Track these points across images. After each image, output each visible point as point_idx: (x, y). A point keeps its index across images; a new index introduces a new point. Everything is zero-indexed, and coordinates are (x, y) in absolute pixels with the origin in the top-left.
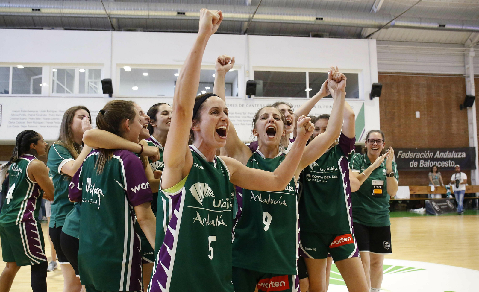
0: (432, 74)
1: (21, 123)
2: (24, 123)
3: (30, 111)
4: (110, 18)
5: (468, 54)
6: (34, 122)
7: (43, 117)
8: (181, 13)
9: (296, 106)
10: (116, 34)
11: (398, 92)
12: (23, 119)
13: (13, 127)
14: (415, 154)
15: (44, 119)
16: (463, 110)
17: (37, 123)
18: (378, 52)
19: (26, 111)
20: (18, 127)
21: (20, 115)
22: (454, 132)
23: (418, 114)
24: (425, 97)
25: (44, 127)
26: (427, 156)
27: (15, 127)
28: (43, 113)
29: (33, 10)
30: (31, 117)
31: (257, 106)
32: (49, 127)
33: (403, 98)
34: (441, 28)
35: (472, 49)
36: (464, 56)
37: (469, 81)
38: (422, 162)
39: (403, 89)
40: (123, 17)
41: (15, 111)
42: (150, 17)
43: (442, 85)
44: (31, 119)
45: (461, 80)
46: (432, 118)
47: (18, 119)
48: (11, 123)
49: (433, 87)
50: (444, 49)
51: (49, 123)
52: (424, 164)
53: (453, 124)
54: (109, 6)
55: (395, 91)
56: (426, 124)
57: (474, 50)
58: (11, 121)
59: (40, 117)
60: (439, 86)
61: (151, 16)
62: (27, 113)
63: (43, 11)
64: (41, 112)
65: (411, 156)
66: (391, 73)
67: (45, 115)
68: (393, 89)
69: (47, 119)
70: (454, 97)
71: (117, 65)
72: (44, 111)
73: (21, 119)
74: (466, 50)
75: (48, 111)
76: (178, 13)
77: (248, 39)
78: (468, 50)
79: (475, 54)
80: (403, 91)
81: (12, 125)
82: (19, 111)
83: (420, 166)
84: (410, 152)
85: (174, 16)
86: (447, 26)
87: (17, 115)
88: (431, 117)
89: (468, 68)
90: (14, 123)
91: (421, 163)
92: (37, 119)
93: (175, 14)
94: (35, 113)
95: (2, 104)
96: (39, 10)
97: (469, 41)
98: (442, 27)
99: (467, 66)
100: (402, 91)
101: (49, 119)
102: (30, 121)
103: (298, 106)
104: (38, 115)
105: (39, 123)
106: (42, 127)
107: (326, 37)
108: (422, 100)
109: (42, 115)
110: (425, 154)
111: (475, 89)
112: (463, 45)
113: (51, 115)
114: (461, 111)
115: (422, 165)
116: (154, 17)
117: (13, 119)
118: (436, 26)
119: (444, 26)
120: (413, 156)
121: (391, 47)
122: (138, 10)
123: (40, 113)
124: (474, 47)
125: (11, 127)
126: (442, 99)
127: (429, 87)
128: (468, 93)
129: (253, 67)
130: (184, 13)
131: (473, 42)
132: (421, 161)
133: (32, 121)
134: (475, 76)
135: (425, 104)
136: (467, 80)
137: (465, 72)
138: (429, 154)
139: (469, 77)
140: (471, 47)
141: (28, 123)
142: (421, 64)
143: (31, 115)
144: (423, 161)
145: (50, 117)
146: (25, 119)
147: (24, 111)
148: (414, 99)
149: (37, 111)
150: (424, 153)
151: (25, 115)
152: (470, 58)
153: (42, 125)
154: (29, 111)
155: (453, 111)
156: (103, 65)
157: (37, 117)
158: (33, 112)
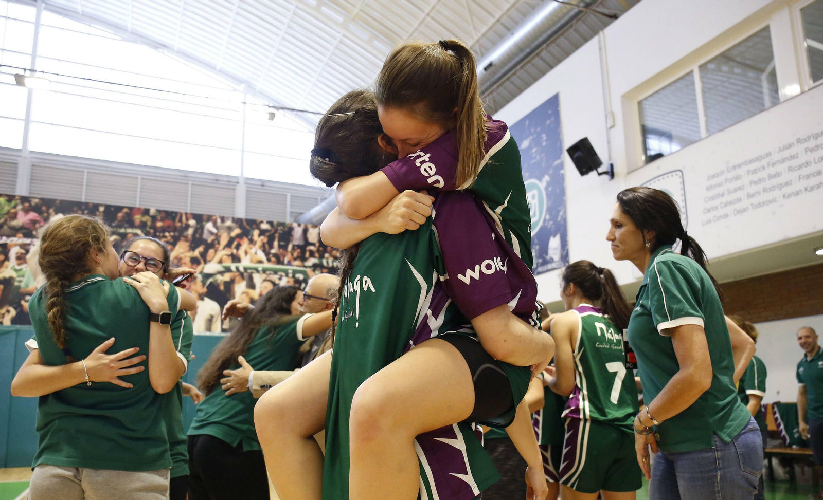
1: (731, 203)
2: (739, 200)
3: (751, 161)
6: (765, 190)
7: (787, 164)
12: (736, 190)
13: (715, 221)
15: (790, 169)
17: (773, 188)
19: (739, 166)
20: (726, 216)
21: (727, 180)
25: (797, 193)
27: (720, 218)
28: (787, 153)
30: (755, 178)
32: (812, 189)
41: (714, 176)
44: (756, 183)
47: (723, 195)
48: (709, 211)
51: (808, 177)
58: (710, 205)
59: (779, 168)
62: (742, 171)
64: (781, 150)
67: (793, 157)
69: (800, 167)
72: (790, 146)
73: (730, 192)
75: (799, 141)
81: (710, 215)
82: (722, 172)
87: (719, 185)
90: (716, 208)
92: (771, 177)
94: (765, 162)
95: (682, 169)
101: (807, 164)
102: (753, 189)
104: (773, 164)
105: (781, 187)
106: (789, 196)
109: (783, 161)
113: (812, 150)
117: (713, 198)
123: (776, 157)
125: (709, 222)
133: (760, 187)
141: (750, 196)
143: (754, 172)
145: (810, 157)
146: (740, 188)
147: (735, 167)
149: (769, 154)
151: (738, 177)
153: (787, 190)
154: (746, 163)
157: (772, 170)
158: (758, 159)
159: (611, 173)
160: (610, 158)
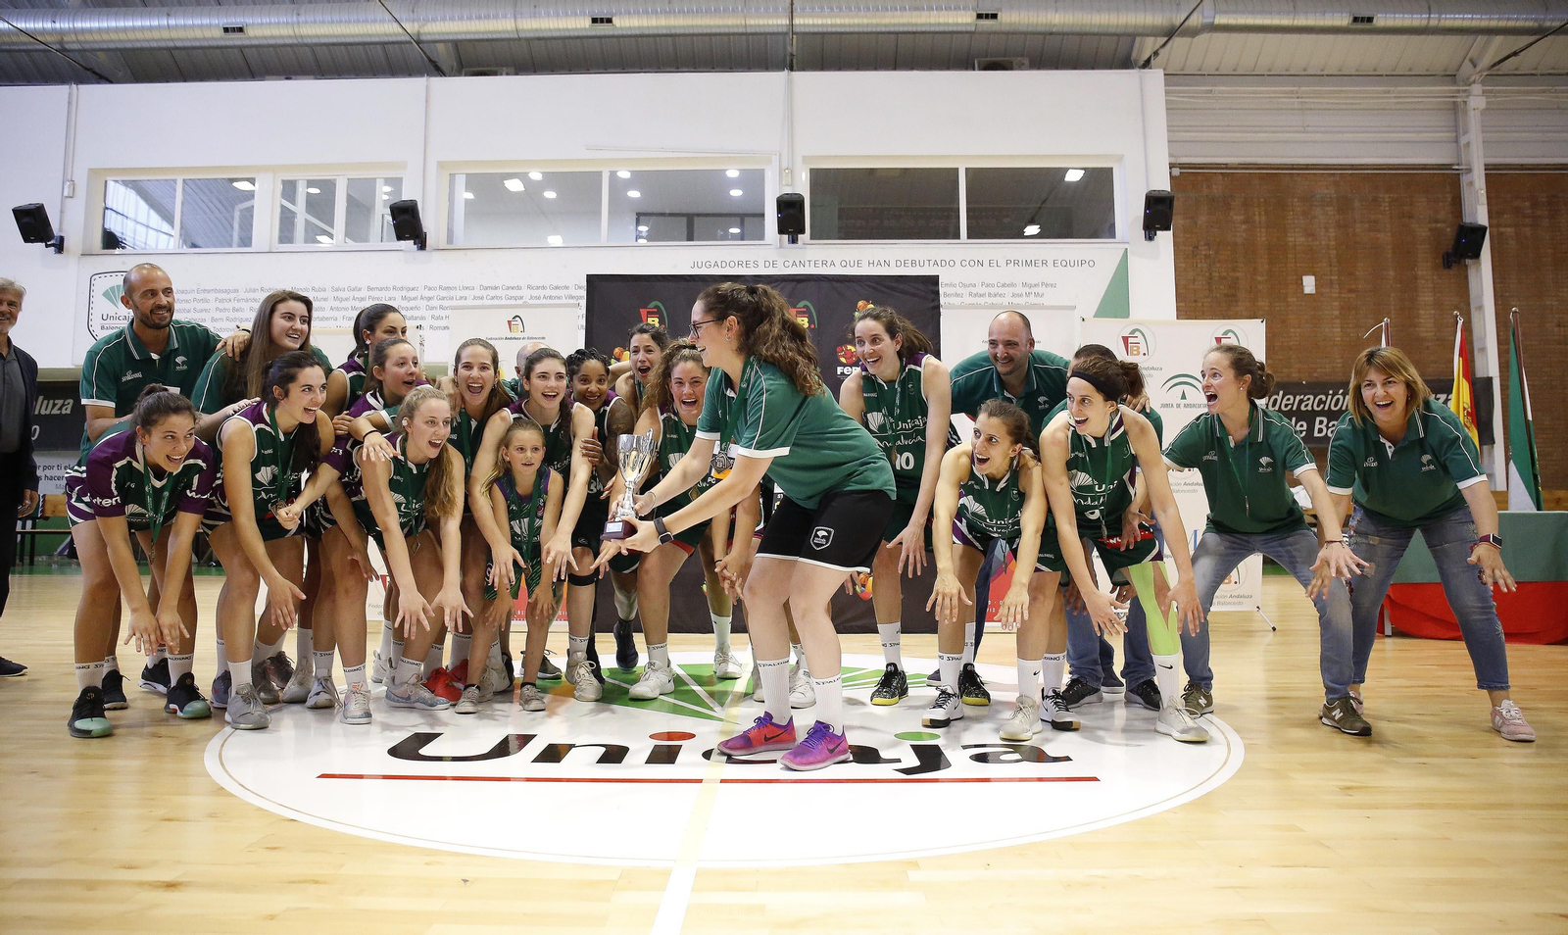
0: (1353, 167)
3: (220, 291)
4: (418, 43)
5: (1465, 102)
8: (602, 20)
9: (927, 263)
10: (438, 83)
11: (1245, 222)
12: (202, 311)
14: (1298, 398)
16: (1453, 271)
17: (235, 320)
18: (1171, 108)
19: (209, 291)
21: (195, 299)
22: (1424, 335)
23: (1309, 284)
24: (1332, 233)
26: (1336, 405)
29: (226, 30)
30: (221, 306)
31: (812, 263)
33: (1262, 237)
34: (1360, 26)
35: (1477, 89)
36: (1456, 110)
37: (1471, 183)
38: (1321, 422)
39: (1263, 213)
40: (468, 37)
42: (522, 35)
43: (1387, 196)
44: (221, 310)
45: (1446, 181)
46: (1353, 295)
47: (189, 311)
49: (1357, 204)
50: (1389, 92)
52: (1328, 428)
53: (1422, 312)
54: (413, 12)
55: (1241, 218)
56: (1337, 313)
57: (1484, 92)
59: (243, 305)
60: (1375, 200)
61: (524, 31)
62: (211, 296)
63: (251, 32)
64: (246, 291)
65: (1286, 406)
66: (1226, 166)
68: (1232, 213)
70: (1422, 232)
71: (441, 165)
72: (254, 291)
74: (1458, 91)
76: (595, 21)
77: (790, 83)
78: (1466, 90)
79: (1487, 103)
80: (1263, 218)
83: (1316, 434)
84: (1281, 393)
85: (585, 29)
86: (1381, 21)
87: (187, 301)
88: (1351, 291)
89: (1468, 144)
91: (1317, 426)
92: (235, 310)
93: (586, 23)
94: (232, 296)
96: (241, 30)
97: (1467, 64)
98: (1363, 23)
99: (1463, 140)
100: (1259, 217)
102: (218, 315)
103: (932, 263)
105: (241, 320)
107: (1021, 67)
108: (1323, 243)
110: (1330, 397)
111: (1489, 204)
112: (1451, 77)
114: (1446, 272)
115: (1320, 430)
116: (532, 35)
118: (1343, 20)
119: (1370, 20)
120: (1293, 405)
121: (1220, 92)
122: (487, 17)
123: (243, 296)
124: (1483, 83)
126: (1385, 237)
127: (1344, 205)
128: (1467, 219)
129: (805, 159)
130: (609, 21)
131: (1478, 68)
132: (1318, 419)
133: (224, 315)
134: (1487, 167)
135: (1333, 252)
136: (1464, 180)
137: (1459, 156)
138: (1341, 398)
139: (1469, 170)
140: (1474, 82)
142: (1319, 137)
143: (221, 301)
144: (1325, 420)
146: (207, 311)
147: (205, 291)
148: (1296, 239)
149: (236, 291)
150: (1327, 395)
151: (206, 301)
152: (1471, 113)
154: (216, 291)
155: (1419, 273)
156: (403, 165)
157: (237, 305)
158: (227, 291)
159: (60, 247)
160: (61, 230)
